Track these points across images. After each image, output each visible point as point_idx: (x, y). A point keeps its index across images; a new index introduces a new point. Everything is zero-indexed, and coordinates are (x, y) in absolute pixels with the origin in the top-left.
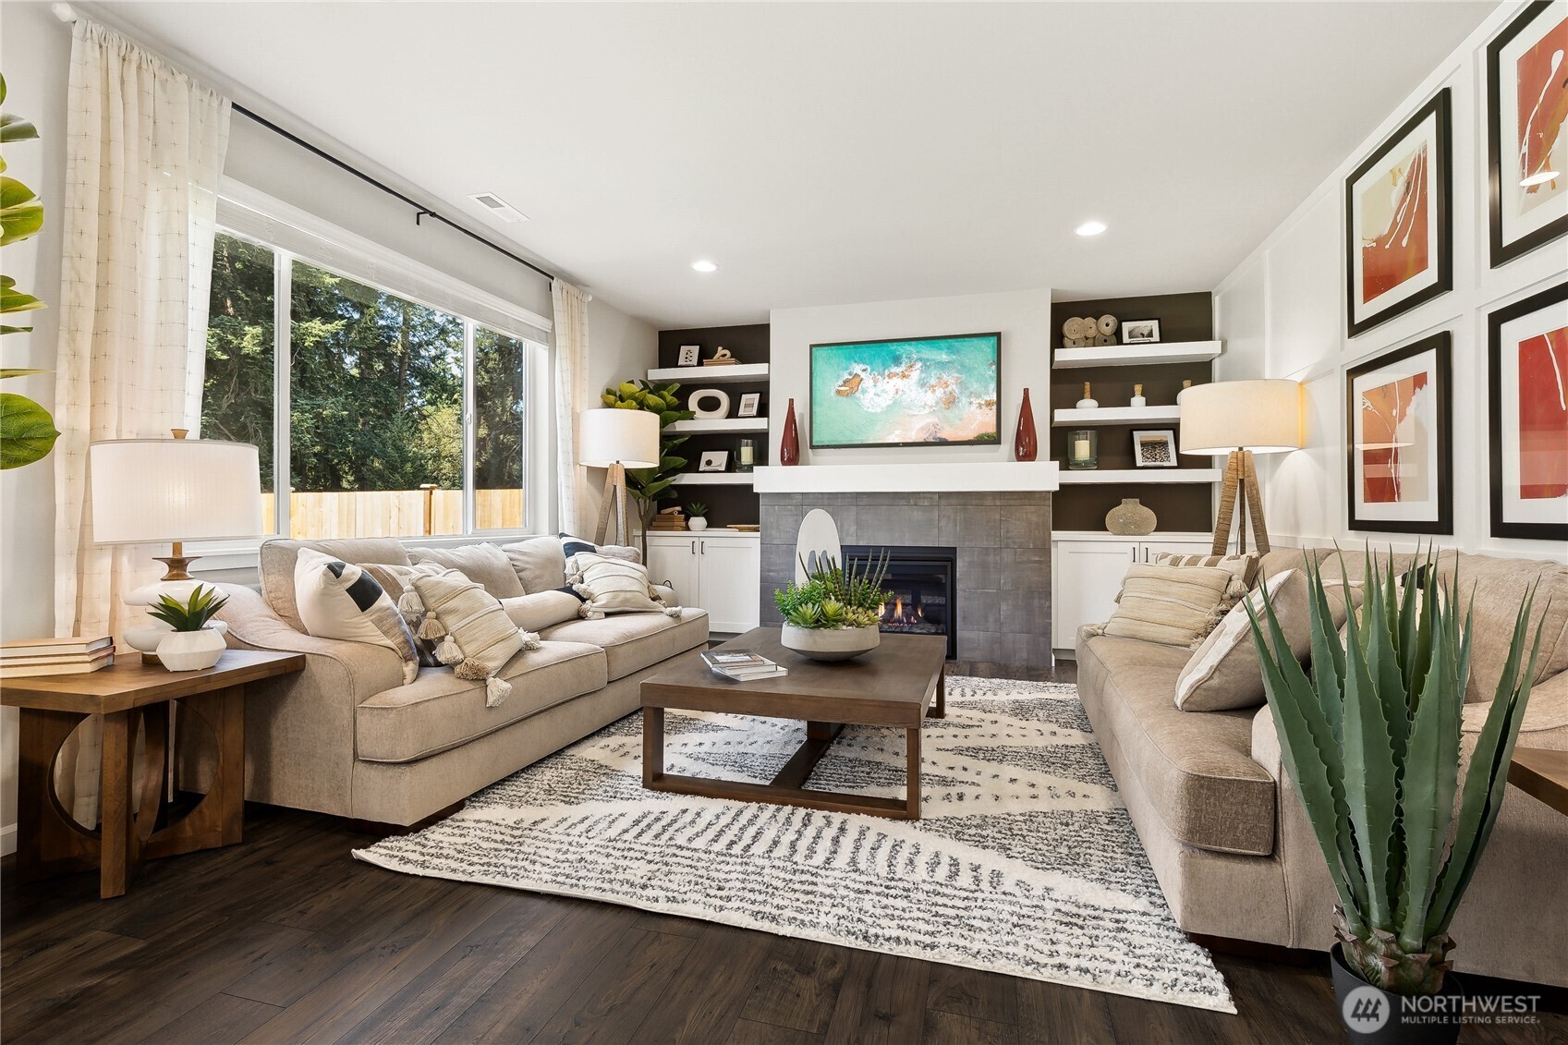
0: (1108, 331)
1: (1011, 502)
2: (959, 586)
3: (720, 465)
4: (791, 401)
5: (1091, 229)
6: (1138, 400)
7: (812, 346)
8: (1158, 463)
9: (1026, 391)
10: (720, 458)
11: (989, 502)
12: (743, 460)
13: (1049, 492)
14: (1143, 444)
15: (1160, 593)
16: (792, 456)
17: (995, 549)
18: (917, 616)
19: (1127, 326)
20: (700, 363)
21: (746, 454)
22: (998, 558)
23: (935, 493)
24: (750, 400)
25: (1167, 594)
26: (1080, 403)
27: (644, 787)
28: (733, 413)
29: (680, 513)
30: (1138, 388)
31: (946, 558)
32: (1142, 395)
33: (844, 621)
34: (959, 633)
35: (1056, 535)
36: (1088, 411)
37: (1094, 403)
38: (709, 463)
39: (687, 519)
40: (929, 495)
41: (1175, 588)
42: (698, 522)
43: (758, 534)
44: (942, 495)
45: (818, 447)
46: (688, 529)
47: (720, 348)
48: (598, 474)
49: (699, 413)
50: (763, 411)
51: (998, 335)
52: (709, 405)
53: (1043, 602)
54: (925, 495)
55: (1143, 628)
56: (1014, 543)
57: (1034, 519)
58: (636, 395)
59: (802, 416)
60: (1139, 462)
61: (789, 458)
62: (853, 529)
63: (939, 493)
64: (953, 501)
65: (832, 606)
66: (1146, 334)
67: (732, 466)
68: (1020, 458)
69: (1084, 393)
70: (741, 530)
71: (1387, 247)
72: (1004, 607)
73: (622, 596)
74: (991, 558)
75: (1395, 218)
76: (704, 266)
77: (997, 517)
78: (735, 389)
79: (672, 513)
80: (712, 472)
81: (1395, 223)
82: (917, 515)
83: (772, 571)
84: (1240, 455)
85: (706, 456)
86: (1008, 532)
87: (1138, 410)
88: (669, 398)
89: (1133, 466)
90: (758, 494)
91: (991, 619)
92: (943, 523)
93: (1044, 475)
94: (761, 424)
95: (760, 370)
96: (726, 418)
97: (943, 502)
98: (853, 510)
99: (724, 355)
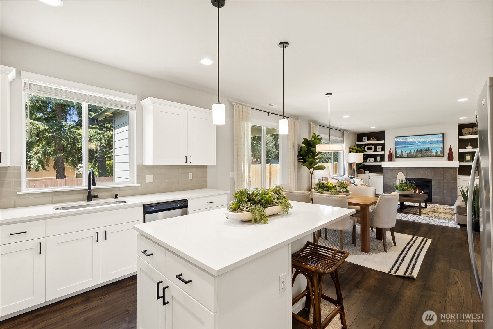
0: (476, 131)
1: (446, 170)
2: (433, 187)
4: (390, 149)
7: (395, 137)
9: (451, 146)
10: (372, 159)
11: (440, 169)
12: (378, 160)
13: (457, 167)
16: (391, 159)
17: (442, 179)
18: (422, 193)
20: (368, 141)
21: (379, 158)
22: (443, 181)
23: (426, 167)
24: (379, 148)
26: (467, 147)
28: (375, 150)
29: (363, 170)
31: (430, 181)
33: (407, 190)
34: (433, 196)
35: (459, 176)
36: (469, 149)
37: (471, 147)
38: (370, 160)
39: (365, 171)
42: (367, 172)
43: (383, 175)
44: (428, 168)
46: (365, 173)
47: (372, 137)
48: (351, 164)
49: (368, 150)
50: (383, 149)
51: (443, 134)
52: (370, 149)
53: (455, 191)
57: (453, 173)
59: (393, 151)
64: (431, 169)
65: (405, 188)
67: (375, 161)
68: (449, 160)
69: (468, 145)
70: (378, 174)
72: (444, 191)
74: (441, 181)
77: (443, 173)
78: (376, 145)
79: (361, 170)
80: (371, 162)
82: (422, 172)
85: (369, 159)
86: (445, 176)
88: (363, 149)
90: (383, 167)
91: (441, 194)
92: (428, 174)
93: (456, 164)
94: (382, 152)
95: (382, 142)
96: (374, 151)
97: (428, 169)
98: (406, 170)
99: (373, 139)
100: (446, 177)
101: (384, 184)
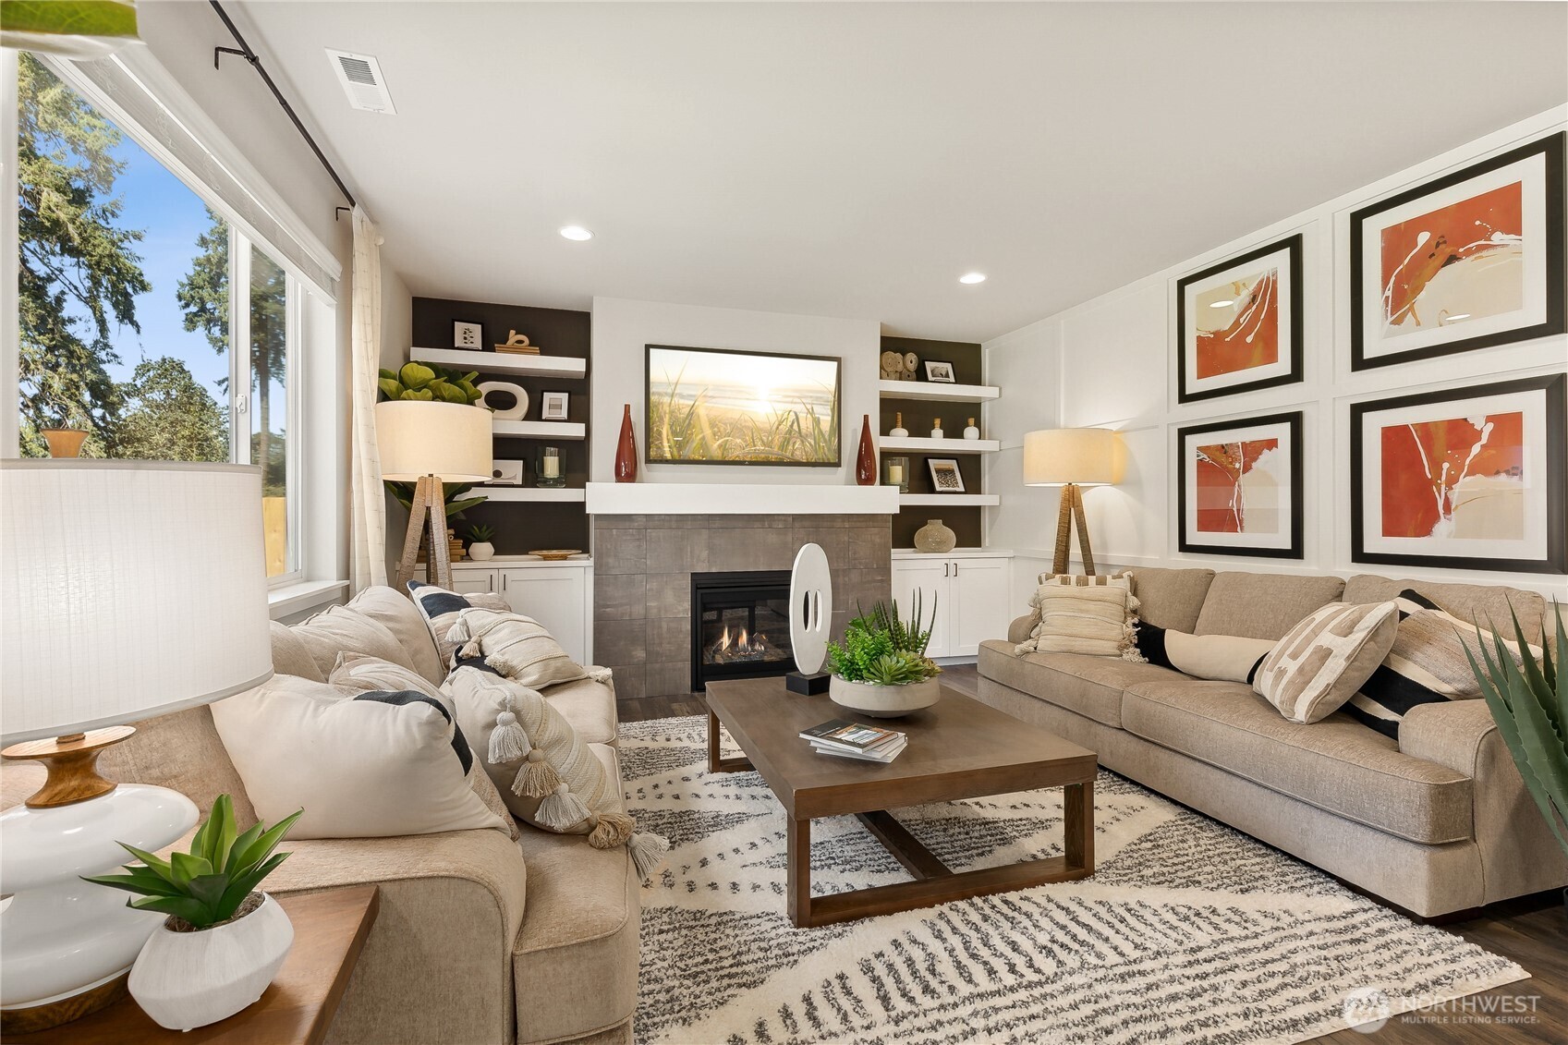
0: (912, 366)
1: (859, 524)
3: (515, 478)
4: (627, 408)
5: (973, 278)
6: (938, 432)
8: (951, 489)
9: (867, 418)
11: (838, 524)
12: (548, 473)
13: (889, 515)
14: (938, 471)
15: (1082, 611)
16: (626, 471)
17: (844, 570)
19: (929, 365)
20: (485, 349)
21: (551, 465)
22: (846, 579)
23: (790, 515)
24: (556, 401)
25: (1087, 611)
26: (893, 431)
27: (798, 926)
28: (534, 414)
29: (455, 537)
30: (937, 422)
32: (941, 428)
35: (896, 553)
36: (900, 439)
37: (905, 432)
38: (496, 474)
39: (467, 546)
40: (783, 518)
41: (1092, 606)
42: (483, 549)
43: (588, 561)
44: (796, 517)
45: (656, 462)
46: (469, 558)
47: (513, 332)
50: (579, 411)
52: (502, 401)
54: (780, 517)
55: (1078, 643)
56: (860, 563)
57: (877, 538)
58: (431, 383)
60: (938, 488)
61: (627, 474)
62: (705, 554)
63: (793, 515)
64: (807, 524)
66: (944, 374)
67: (532, 477)
68: (861, 482)
69: (896, 422)
70: (546, 558)
71: (1228, 339)
73: (553, 664)
74: (840, 580)
75: (1238, 319)
76: (575, 233)
77: (846, 539)
78: (537, 385)
80: (504, 486)
81: (1237, 323)
82: (769, 537)
83: (608, 606)
84: (1071, 489)
86: (855, 553)
87: (937, 441)
89: (932, 490)
92: (796, 546)
93: (887, 499)
94: (576, 430)
95: (574, 365)
96: (527, 418)
97: (797, 525)
98: (705, 533)
99: (520, 342)
100: (855, 559)
101: (598, 618)
